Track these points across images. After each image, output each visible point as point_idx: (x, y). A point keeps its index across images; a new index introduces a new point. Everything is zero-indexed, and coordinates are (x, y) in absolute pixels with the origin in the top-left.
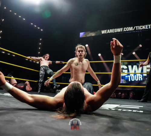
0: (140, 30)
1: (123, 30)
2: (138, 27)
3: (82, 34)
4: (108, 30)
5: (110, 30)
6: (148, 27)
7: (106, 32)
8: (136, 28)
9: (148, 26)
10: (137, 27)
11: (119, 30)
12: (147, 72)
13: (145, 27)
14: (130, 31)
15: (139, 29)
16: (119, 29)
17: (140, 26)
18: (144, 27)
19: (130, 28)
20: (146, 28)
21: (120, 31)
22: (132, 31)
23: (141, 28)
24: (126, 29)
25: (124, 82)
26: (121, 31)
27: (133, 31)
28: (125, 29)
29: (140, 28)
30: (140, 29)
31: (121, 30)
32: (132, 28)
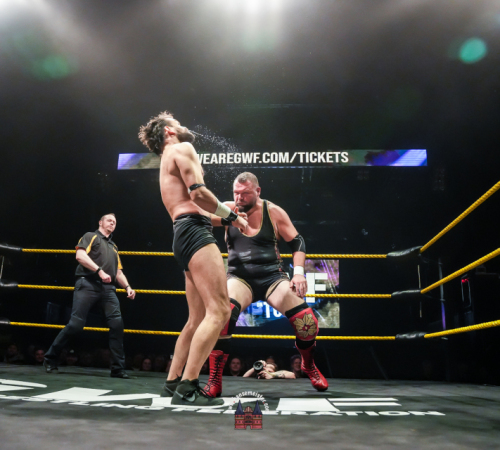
0: (310, 163)
1: (261, 159)
2: (304, 156)
3: (124, 160)
4: (214, 155)
5: (220, 155)
6: (334, 159)
7: (205, 159)
8: (298, 156)
9: (334, 156)
10: (301, 154)
11: (248, 158)
12: (317, 292)
13: (325, 156)
14: (282, 164)
15: (307, 161)
16: (247, 154)
17: (311, 154)
18: (320, 157)
19: (281, 154)
20: (328, 161)
21: (250, 162)
22: (285, 164)
23: (314, 157)
24: (269, 157)
25: (251, 322)
26: (255, 161)
27: (289, 164)
28: (267, 157)
29: (309, 157)
30: (312, 161)
31: (255, 158)
32: (287, 154)
